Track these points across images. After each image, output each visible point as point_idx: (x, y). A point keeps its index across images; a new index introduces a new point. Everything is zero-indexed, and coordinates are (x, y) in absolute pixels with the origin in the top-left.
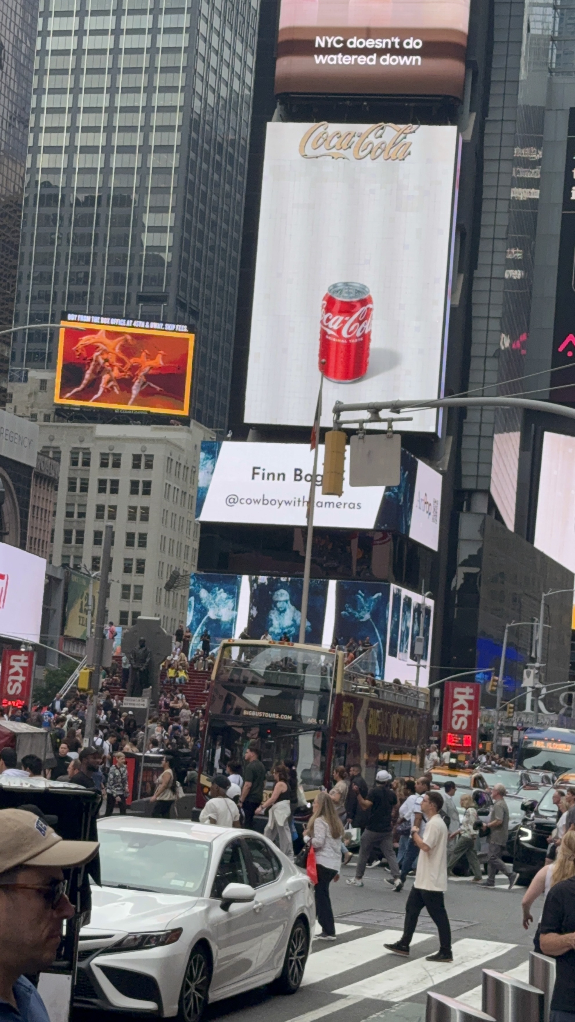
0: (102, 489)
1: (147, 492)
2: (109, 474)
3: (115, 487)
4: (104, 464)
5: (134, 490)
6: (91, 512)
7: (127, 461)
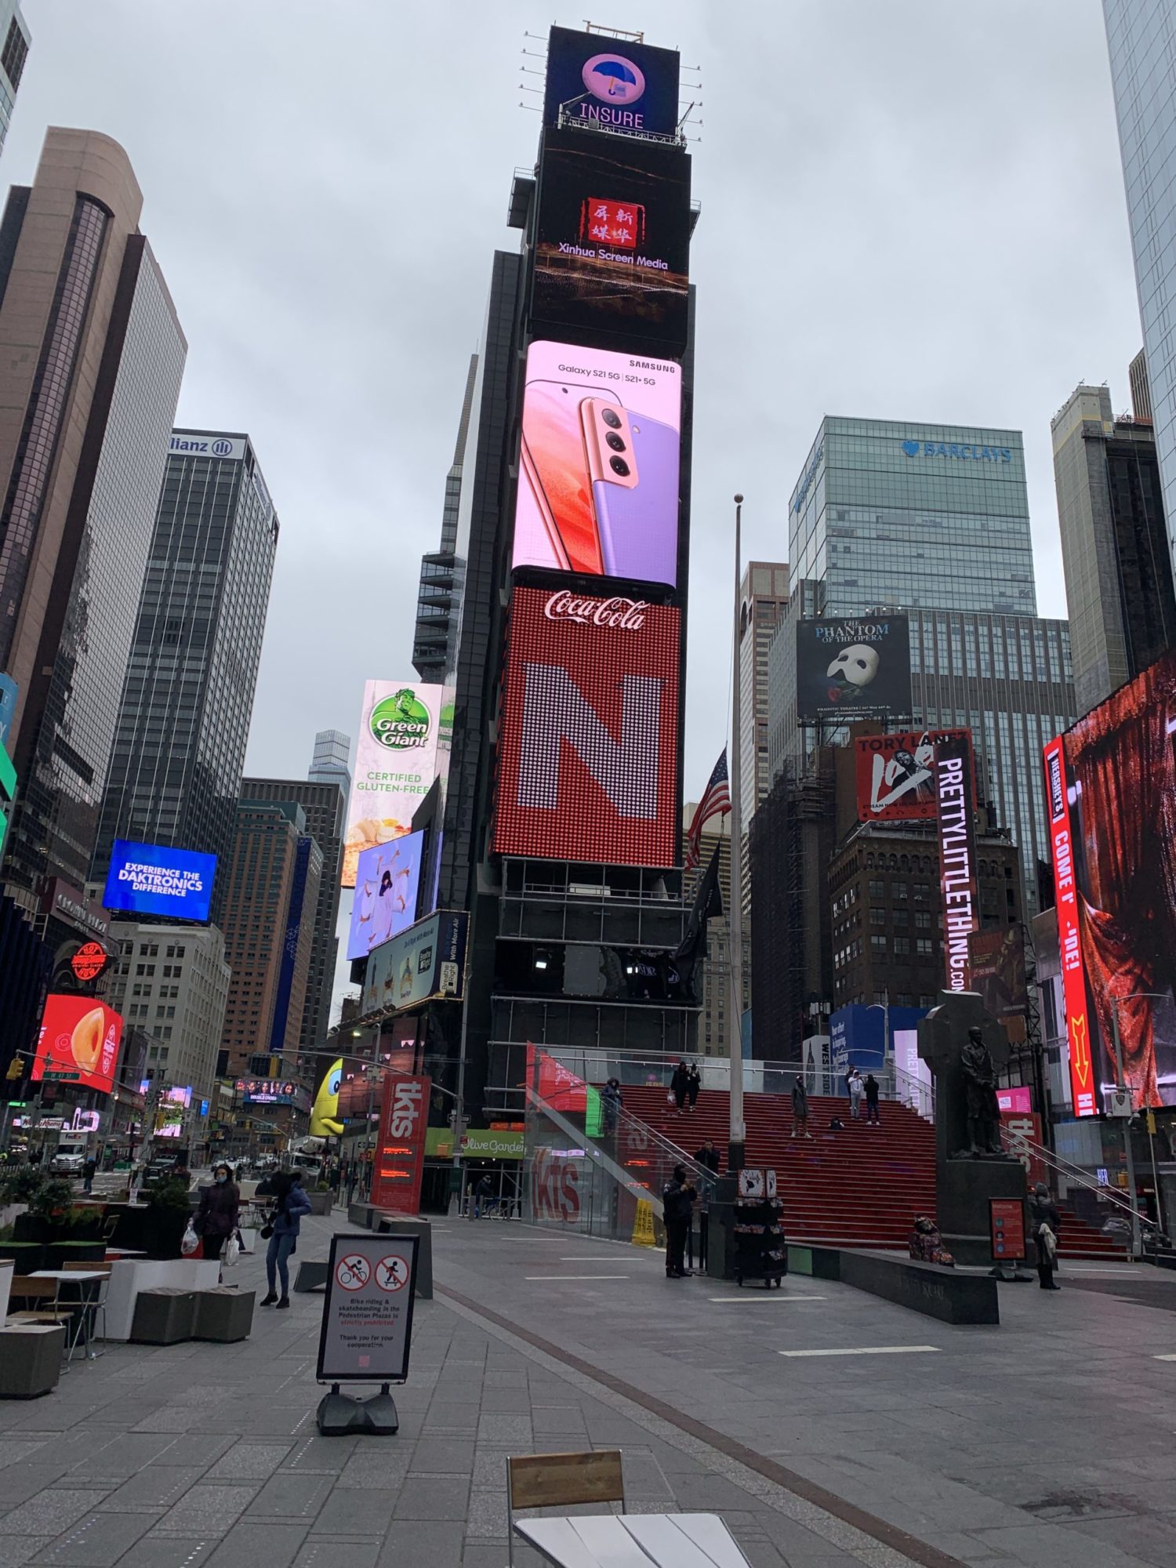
0: (140, 972)
1: (178, 974)
2: (147, 961)
3: (151, 970)
4: (143, 952)
5: (167, 974)
6: (130, 989)
7: (162, 951)
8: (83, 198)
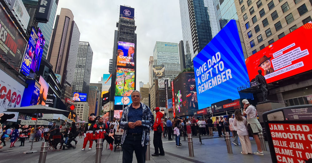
1: (83, 108)
4: (78, 106)
7: (81, 105)
8: (66, 17)
